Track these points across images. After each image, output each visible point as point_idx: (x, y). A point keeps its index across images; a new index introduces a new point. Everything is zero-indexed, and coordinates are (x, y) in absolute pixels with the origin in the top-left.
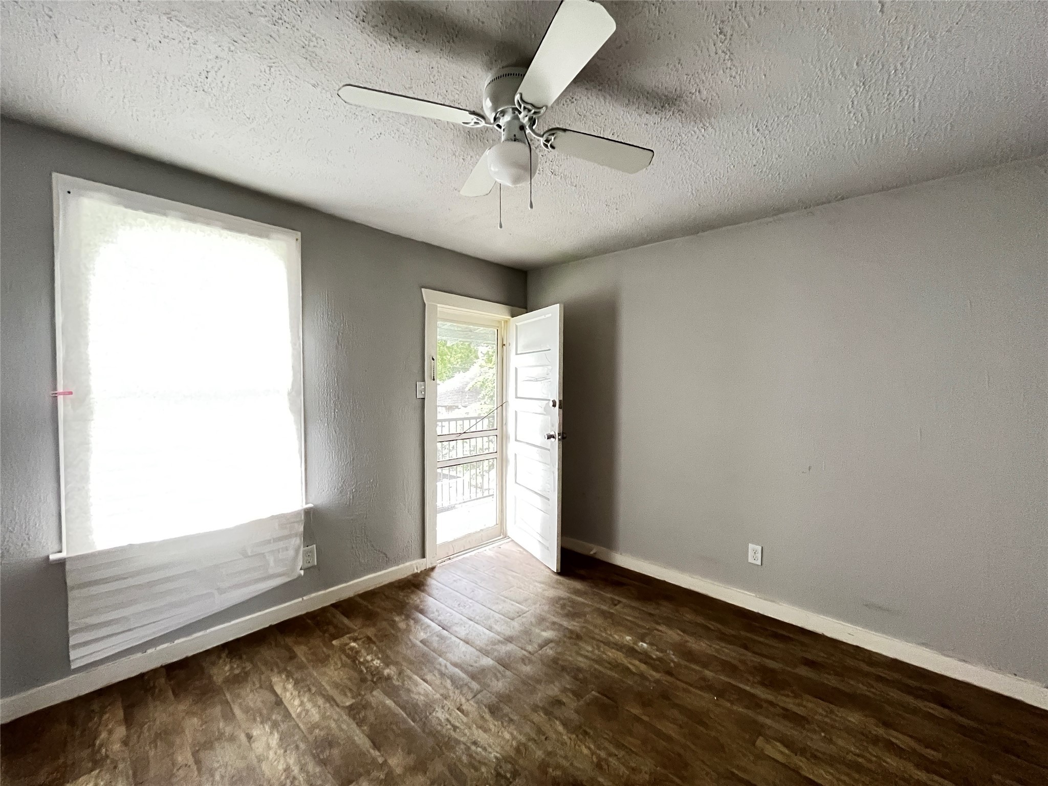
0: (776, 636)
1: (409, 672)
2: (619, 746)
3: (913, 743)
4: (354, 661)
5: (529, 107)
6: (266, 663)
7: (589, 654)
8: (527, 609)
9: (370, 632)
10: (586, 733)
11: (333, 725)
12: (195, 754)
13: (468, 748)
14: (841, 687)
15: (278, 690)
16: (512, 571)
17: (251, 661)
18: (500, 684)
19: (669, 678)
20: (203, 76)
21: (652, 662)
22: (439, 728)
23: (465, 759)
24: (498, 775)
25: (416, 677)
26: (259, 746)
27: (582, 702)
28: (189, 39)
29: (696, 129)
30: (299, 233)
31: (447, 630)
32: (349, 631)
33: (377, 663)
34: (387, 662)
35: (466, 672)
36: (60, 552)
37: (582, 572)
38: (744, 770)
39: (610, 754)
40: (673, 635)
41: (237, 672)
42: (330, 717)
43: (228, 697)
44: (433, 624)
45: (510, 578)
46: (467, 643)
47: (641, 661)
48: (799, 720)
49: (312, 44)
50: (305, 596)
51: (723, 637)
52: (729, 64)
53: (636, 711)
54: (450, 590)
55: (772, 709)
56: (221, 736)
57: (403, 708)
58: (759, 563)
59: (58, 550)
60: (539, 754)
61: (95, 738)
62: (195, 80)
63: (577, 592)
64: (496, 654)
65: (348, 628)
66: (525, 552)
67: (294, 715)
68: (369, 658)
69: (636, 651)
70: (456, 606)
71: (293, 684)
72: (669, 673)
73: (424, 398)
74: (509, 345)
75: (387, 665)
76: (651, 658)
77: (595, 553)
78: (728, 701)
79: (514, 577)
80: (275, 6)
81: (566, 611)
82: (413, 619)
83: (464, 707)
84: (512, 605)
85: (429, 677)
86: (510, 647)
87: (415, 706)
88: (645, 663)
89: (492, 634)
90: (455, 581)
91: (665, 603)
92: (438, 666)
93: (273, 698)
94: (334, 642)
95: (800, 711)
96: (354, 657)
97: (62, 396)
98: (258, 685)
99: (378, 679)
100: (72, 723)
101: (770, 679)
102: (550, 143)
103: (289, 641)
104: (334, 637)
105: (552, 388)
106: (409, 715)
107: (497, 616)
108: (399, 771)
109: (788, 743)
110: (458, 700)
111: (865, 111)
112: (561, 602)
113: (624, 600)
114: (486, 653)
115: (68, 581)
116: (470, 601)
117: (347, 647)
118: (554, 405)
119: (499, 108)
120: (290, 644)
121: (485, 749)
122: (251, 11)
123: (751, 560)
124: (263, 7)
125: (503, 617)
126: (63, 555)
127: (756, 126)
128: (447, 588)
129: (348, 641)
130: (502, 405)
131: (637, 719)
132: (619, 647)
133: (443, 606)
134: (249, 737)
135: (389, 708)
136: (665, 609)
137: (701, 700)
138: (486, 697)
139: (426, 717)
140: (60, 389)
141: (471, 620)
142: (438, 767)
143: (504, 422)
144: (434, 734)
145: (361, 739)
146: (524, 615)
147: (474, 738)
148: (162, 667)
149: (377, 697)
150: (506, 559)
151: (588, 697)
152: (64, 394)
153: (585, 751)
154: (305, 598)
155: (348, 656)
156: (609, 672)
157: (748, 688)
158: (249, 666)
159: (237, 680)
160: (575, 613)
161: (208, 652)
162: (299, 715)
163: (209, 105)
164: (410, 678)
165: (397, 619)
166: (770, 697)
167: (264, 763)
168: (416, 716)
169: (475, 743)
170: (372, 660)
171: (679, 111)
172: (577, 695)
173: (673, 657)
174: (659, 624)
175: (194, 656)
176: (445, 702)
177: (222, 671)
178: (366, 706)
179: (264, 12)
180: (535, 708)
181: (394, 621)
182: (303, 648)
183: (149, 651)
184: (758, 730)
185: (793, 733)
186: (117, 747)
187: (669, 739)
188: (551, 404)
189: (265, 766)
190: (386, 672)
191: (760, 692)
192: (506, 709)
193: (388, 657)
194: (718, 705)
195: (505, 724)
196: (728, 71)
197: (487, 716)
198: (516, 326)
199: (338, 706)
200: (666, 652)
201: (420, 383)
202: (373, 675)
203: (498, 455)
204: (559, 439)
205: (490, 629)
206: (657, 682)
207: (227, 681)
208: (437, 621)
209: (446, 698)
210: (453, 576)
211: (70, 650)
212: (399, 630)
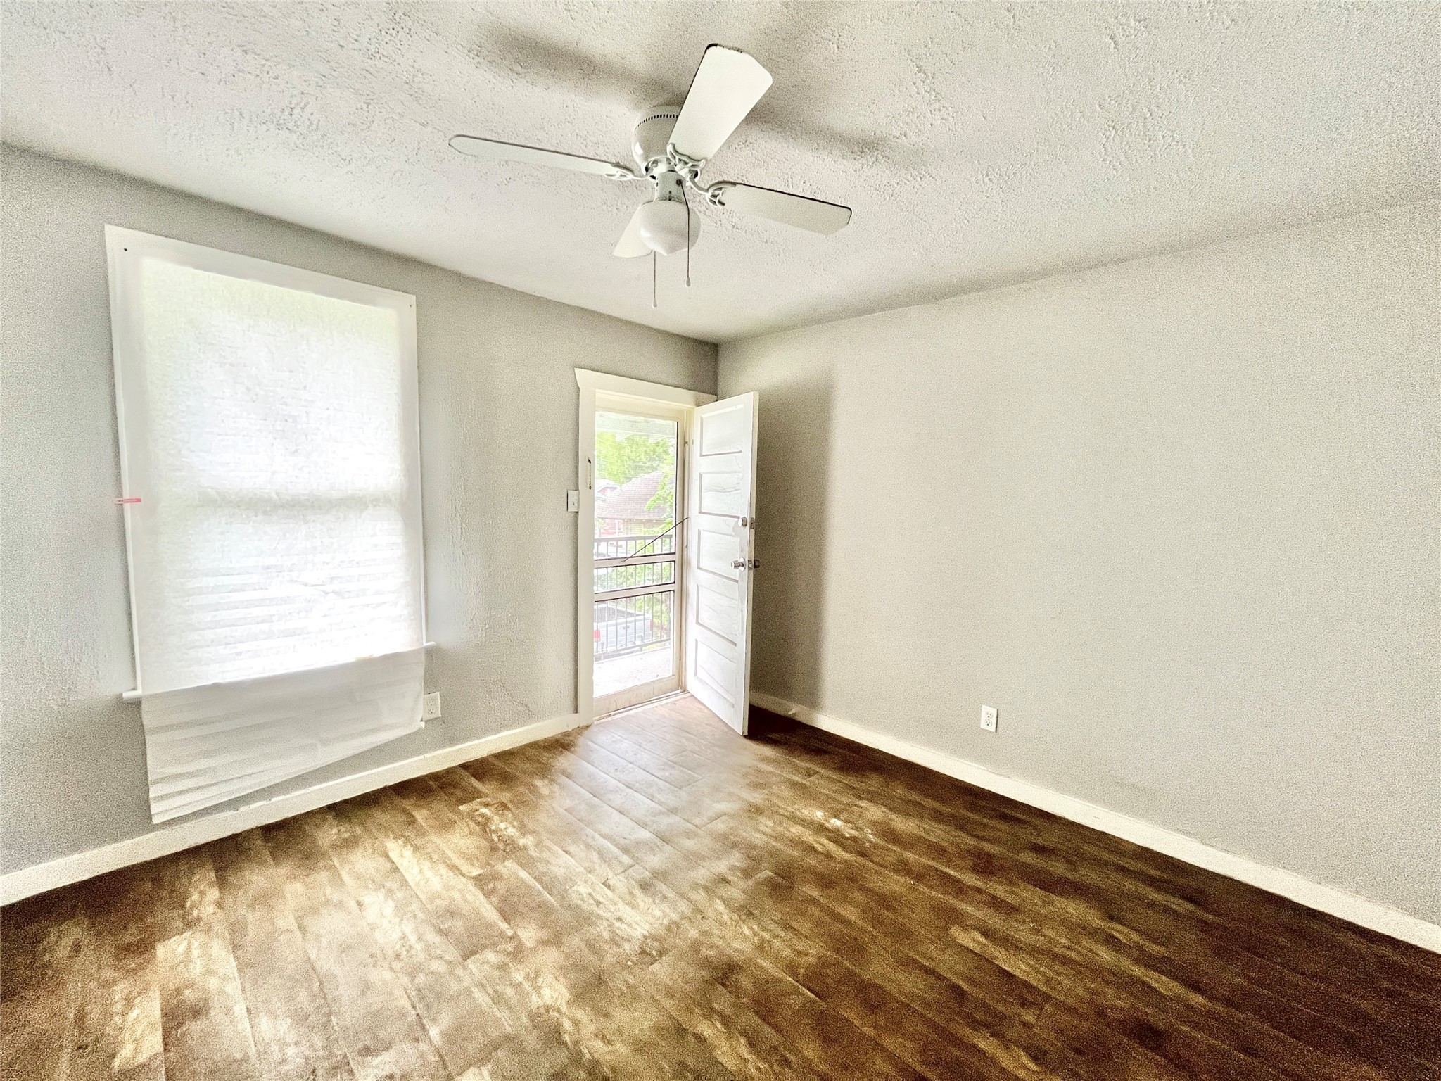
0: (1005, 818)
1: (548, 843)
2: (787, 927)
3: (1136, 937)
4: (484, 830)
5: (685, 159)
6: (380, 826)
7: (769, 831)
8: (700, 777)
9: (505, 796)
10: (750, 914)
11: (456, 895)
12: (299, 920)
13: (611, 925)
14: (1070, 876)
15: (394, 855)
16: (687, 732)
17: (362, 824)
18: (656, 859)
19: (860, 859)
20: (287, 113)
21: (844, 841)
22: (580, 902)
23: (606, 935)
24: (643, 952)
25: (556, 848)
26: (371, 915)
27: (750, 883)
28: (268, 73)
29: (909, 177)
30: (414, 297)
31: (598, 798)
32: (480, 795)
33: (511, 831)
34: (524, 830)
35: (617, 845)
36: (134, 689)
37: (775, 736)
38: (930, 958)
39: (776, 936)
40: (875, 812)
41: (346, 835)
42: (453, 888)
43: (336, 862)
44: (583, 791)
45: (684, 740)
46: (622, 813)
47: (829, 839)
48: (1006, 909)
49: (416, 80)
50: (427, 753)
51: (938, 817)
52: (937, 105)
53: (814, 892)
54: (607, 752)
55: (979, 896)
56: (327, 902)
57: (540, 881)
58: (993, 729)
59: (132, 687)
60: (693, 933)
61: (185, 900)
62: (277, 116)
63: (765, 759)
64: (655, 826)
65: (479, 792)
66: (706, 711)
67: (411, 883)
68: (502, 826)
69: (827, 829)
70: (613, 771)
71: (412, 849)
72: (862, 854)
73: (577, 512)
74: (693, 443)
75: (523, 834)
76: (843, 836)
77: (794, 714)
78: (926, 885)
79: (687, 739)
80: (370, 39)
81: (748, 781)
82: (559, 784)
83: (611, 882)
84: (682, 771)
85: (572, 849)
86: (673, 819)
87: (554, 879)
88: (835, 842)
89: (653, 804)
90: (613, 742)
91: (874, 776)
92: (584, 838)
93: (388, 865)
94: (460, 807)
95: (1010, 899)
96: (484, 824)
97: (129, 504)
98: (370, 851)
99: (511, 849)
100: (157, 882)
101: (984, 865)
102: (718, 198)
103: (408, 804)
104: (462, 801)
105: (743, 503)
106: (546, 887)
107: (661, 783)
108: (529, 944)
109: (987, 933)
110: (605, 874)
111: (1123, 158)
112: (744, 770)
113: (822, 771)
114: (644, 825)
115: (145, 722)
116: (631, 766)
117: (477, 813)
118: (744, 525)
119: (652, 157)
120: (409, 808)
121: (630, 925)
122: (342, 44)
123: (983, 726)
124: (356, 40)
125: (668, 785)
126: (138, 693)
127: (987, 175)
128: (604, 750)
129: (477, 807)
130: (682, 522)
131: (814, 902)
132: (805, 823)
133: (597, 770)
134: (359, 904)
135: (524, 882)
136: (873, 782)
137: (896, 884)
138: (640, 872)
139: (566, 891)
140: (126, 496)
141: (630, 788)
142: (575, 942)
143: (685, 546)
144: (575, 909)
145: (489, 912)
146: (696, 783)
147: (618, 914)
148: (257, 828)
149: (509, 868)
150: (682, 718)
151: (759, 876)
152: (130, 501)
153: (747, 931)
154: (427, 756)
155: (478, 823)
156: (789, 851)
157: (953, 873)
158: (359, 830)
159: (348, 844)
160: (759, 783)
161: (310, 814)
162: (418, 884)
163: (295, 144)
164: (549, 849)
165: (538, 783)
166: (979, 884)
167: (377, 930)
168: (554, 890)
169: (620, 919)
170: (506, 828)
171: (883, 157)
172: (747, 874)
173: (871, 836)
174: (860, 798)
175: (294, 818)
176: (589, 875)
177: (329, 834)
178: (496, 877)
179: (357, 45)
180: (694, 886)
181: (534, 786)
182: (425, 812)
183: (242, 809)
184: (954, 917)
185: (996, 921)
186: (211, 909)
187: (847, 923)
188: (740, 522)
189: (378, 934)
190: (522, 842)
191: (969, 879)
192: (661, 886)
193: (524, 826)
194: (913, 890)
195: (657, 901)
196: (937, 112)
197: (637, 892)
198: (702, 419)
199: (463, 875)
200: (863, 830)
201: (572, 492)
202: (506, 844)
203: (676, 587)
204: (749, 568)
205: (651, 798)
206: (846, 862)
207: (335, 846)
208: (587, 788)
209: (590, 872)
210: (613, 737)
211: (151, 802)
212: (541, 796)
